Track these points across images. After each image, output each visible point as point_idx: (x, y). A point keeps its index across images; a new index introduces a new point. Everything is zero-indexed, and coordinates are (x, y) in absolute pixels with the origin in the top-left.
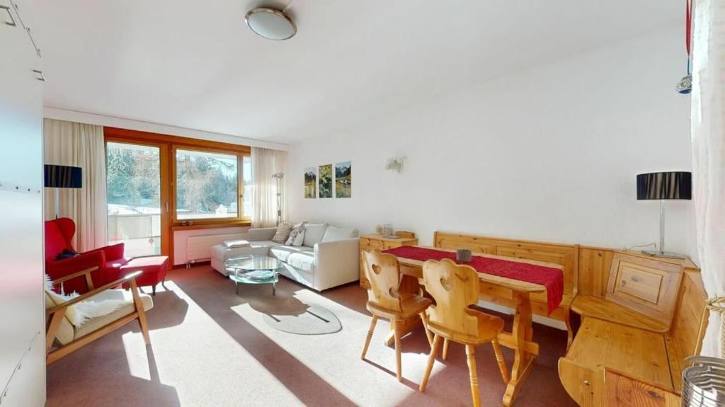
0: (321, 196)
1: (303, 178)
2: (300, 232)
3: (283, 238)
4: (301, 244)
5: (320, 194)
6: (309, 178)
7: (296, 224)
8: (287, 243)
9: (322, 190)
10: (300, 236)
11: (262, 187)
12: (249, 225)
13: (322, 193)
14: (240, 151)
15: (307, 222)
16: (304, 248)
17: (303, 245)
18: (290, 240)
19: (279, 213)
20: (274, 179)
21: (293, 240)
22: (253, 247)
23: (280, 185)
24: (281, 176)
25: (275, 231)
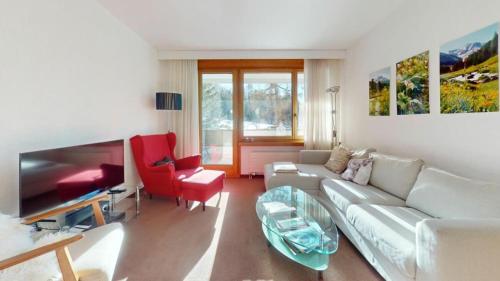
0: (400, 111)
1: (368, 87)
2: (365, 165)
3: (338, 166)
4: (366, 182)
5: (398, 107)
6: (378, 87)
7: (355, 149)
8: (343, 175)
9: (404, 101)
10: (364, 172)
11: (315, 105)
12: (302, 145)
13: (403, 106)
14: (294, 66)
15: (374, 151)
16: (370, 190)
17: (369, 184)
18: (348, 172)
19: (335, 134)
20: (329, 94)
21: (354, 174)
22: (301, 174)
23: (335, 101)
24: (336, 90)
25: (328, 156)
